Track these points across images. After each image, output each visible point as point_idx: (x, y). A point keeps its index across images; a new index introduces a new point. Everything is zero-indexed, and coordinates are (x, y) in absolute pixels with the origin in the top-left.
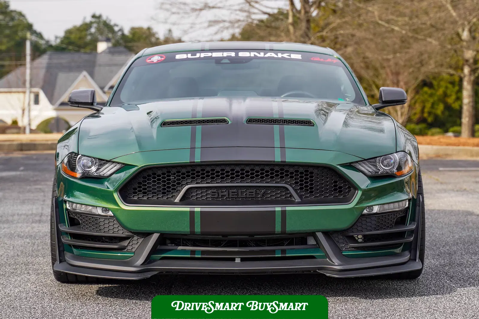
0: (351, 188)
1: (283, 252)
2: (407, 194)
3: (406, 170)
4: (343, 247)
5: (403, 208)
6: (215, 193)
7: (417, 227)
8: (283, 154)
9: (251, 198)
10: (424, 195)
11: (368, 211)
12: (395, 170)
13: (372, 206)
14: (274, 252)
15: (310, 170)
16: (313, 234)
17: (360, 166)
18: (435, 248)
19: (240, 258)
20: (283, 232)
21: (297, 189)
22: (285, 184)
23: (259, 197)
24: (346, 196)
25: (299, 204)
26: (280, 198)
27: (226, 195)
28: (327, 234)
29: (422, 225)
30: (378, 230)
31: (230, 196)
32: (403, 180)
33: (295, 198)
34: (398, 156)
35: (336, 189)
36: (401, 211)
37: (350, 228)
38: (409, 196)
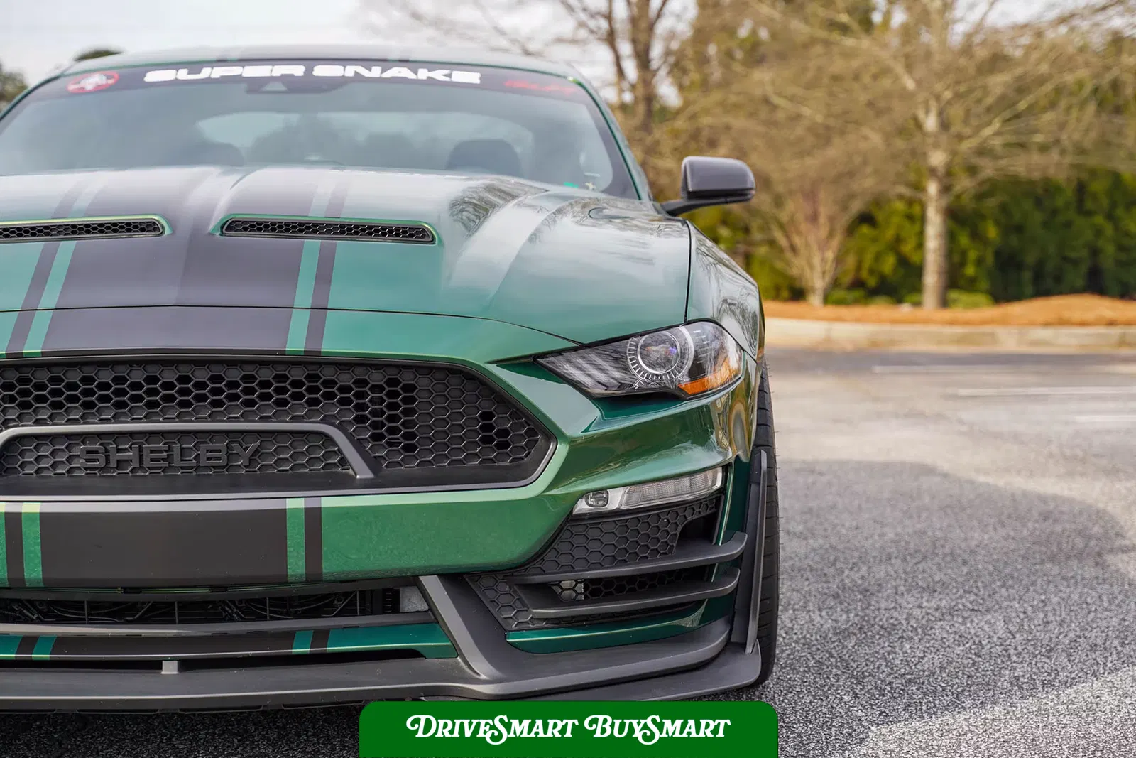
0: (536, 434)
1: (321, 636)
2: (721, 450)
3: (716, 377)
4: (511, 618)
5: (707, 492)
6: (96, 452)
7: (751, 546)
8: (316, 329)
9: (214, 467)
10: (777, 450)
11: (592, 506)
12: (683, 378)
13: (605, 489)
14: (288, 637)
15: (407, 378)
16: (412, 580)
17: (567, 366)
18: (831, 571)
19: (176, 662)
20: (314, 576)
21: (362, 439)
22: (322, 425)
23: (239, 466)
24: (522, 459)
25: (367, 485)
26: (307, 468)
27: (131, 461)
28: (457, 580)
29: (766, 538)
30: (624, 563)
31: (147, 463)
32: (707, 407)
33: (356, 470)
34: (691, 334)
35: (490, 439)
36: (699, 502)
37: (536, 558)
38: (726, 455)
